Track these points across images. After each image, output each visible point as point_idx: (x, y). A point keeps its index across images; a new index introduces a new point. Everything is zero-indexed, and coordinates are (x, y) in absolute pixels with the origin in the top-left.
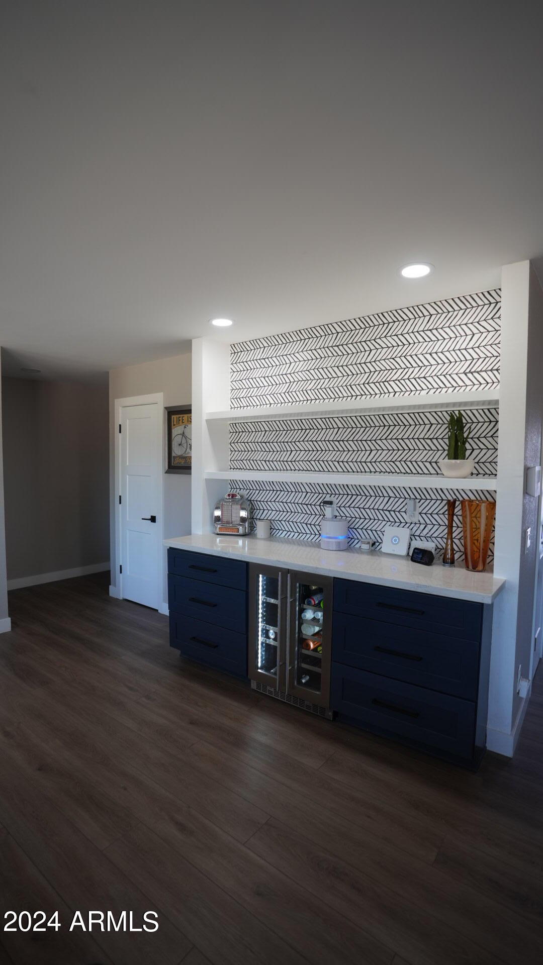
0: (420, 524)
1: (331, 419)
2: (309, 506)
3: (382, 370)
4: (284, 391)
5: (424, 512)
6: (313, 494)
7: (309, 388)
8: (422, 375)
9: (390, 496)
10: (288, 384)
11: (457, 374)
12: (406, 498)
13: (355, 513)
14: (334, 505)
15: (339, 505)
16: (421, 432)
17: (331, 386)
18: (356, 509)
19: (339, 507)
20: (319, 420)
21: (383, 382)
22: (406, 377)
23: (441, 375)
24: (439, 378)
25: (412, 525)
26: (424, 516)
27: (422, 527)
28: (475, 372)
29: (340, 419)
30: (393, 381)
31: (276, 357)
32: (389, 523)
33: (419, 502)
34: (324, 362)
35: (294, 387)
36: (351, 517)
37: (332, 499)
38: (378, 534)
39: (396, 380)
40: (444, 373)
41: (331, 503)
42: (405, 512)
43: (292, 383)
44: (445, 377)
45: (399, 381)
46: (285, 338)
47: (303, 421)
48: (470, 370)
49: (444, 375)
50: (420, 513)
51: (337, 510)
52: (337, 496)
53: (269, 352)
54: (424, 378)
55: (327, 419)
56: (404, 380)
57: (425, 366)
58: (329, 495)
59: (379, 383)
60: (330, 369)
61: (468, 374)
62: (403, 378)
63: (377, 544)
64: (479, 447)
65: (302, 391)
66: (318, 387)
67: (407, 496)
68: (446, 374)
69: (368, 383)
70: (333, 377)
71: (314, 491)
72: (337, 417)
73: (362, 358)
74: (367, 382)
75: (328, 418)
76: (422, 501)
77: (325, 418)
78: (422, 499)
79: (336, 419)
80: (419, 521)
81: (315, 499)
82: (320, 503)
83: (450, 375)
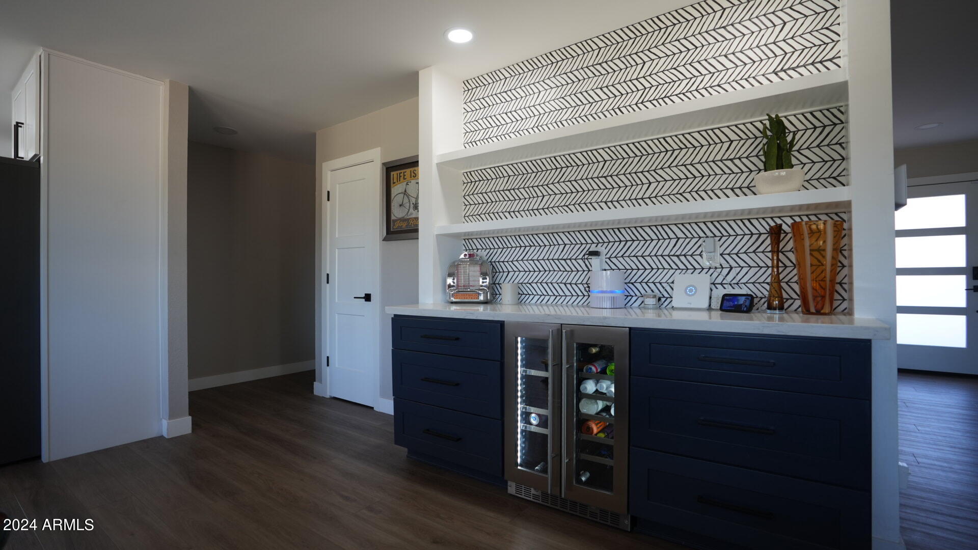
0: (722, 268)
1: (594, 152)
2: (568, 261)
3: (660, 84)
4: (532, 126)
5: (727, 251)
6: (573, 246)
7: (565, 118)
8: (716, 83)
9: (679, 236)
10: (537, 117)
11: (763, 75)
12: (700, 238)
13: (632, 263)
14: (603, 257)
15: (608, 256)
16: (718, 152)
17: (594, 112)
18: (632, 258)
19: (609, 258)
20: (579, 155)
21: (662, 99)
22: (694, 88)
23: (741, 79)
24: (739, 84)
25: (711, 271)
26: (727, 257)
27: (725, 271)
28: (789, 69)
29: (607, 150)
30: (676, 95)
31: (520, 87)
32: (679, 271)
33: (719, 240)
34: (583, 85)
35: (545, 120)
36: (626, 269)
37: (599, 249)
38: (664, 288)
39: (680, 94)
40: (746, 77)
41: (596, 254)
42: (700, 255)
43: (542, 116)
44: (748, 81)
45: (684, 94)
46: (532, 65)
47: (558, 158)
48: (782, 68)
49: (746, 79)
50: (721, 255)
51: (606, 262)
52: (606, 245)
53: (512, 83)
54: (719, 85)
55: (589, 153)
56: (690, 92)
57: (718, 71)
58: (594, 245)
59: (656, 100)
60: (591, 93)
61: (779, 74)
62: (690, 90)
63: (663, 300)
64: (800, 161)
65: (555, 122)
66: (577, 115)
67: (702, 234)
68: (749, 77)
69: (642, 103)
70: (596, 102)
71: (574, 242)
72: (603, 149)
73: (633, 73)
74: (640, 101)
75: (591, 151)
76: (724, 239)
77: (586, 152)
78: (723, 236)
79: (601, 151)
80: (721, 265)
81: (575, 252)
82: (584, 255)
83: (754, 78)
